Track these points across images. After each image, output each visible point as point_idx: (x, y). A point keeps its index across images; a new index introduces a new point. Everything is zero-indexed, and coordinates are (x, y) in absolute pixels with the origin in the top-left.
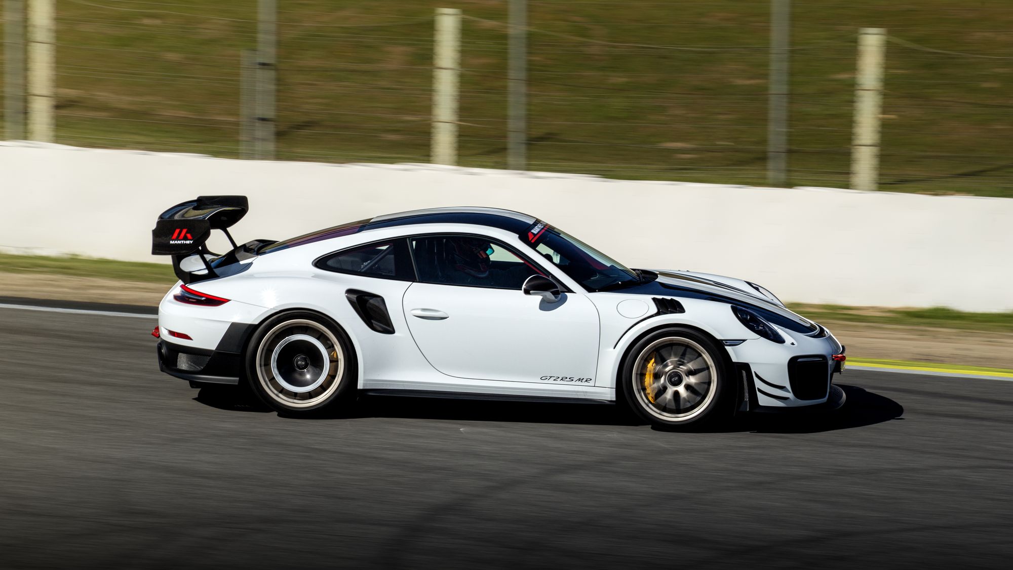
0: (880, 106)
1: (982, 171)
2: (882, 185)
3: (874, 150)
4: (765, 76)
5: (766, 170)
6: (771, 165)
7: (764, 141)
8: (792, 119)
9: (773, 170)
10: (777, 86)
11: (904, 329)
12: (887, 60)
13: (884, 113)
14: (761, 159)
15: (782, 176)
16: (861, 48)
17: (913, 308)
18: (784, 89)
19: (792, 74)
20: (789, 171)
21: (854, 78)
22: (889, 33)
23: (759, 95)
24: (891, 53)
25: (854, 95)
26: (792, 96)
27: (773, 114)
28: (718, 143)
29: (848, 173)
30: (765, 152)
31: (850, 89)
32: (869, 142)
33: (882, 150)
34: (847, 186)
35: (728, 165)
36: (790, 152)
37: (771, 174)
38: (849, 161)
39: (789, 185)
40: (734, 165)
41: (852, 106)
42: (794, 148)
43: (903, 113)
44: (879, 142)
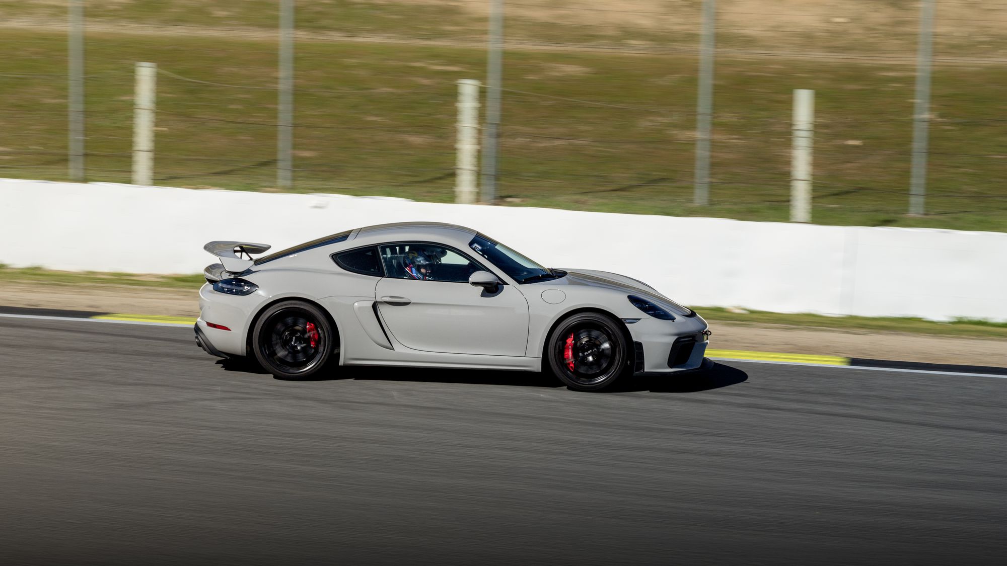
0: (154, 122)
1: (232, 171)
2: (156, 181)
3: (151, 155)
4: (65, 97)
5: (67, 168)
6: (71, 165)
7: (65, 147)
8: (87, 131)
9: (74, 169)
10: (75, 105)
11: (174, 291)
12: (157, 87)
13: (156, 126)
14: (64, 160)
15: (81, 174)
16: (137, 77)
17: (181, 275)
18: (81, 107)
19: (86, 96)
20: (86, 169)
21: (133, 100)
22: (159, 66)
23: (61, 111)
24: (160, 81)
25: (133, 113)
26: (87, 113)
27: (71, 126)
28: (30, 147)
29: (130, 172)
30: (67, 155)
31: (131, 107)
32: (145, 148)
33: (155, 154)
34: (129, 181)
35: (38, 165)
36: (86, 155)
37: (71, 172)
38: (131, 162)
39: (85, 180)
40: (43, 164)
41: (132, 121)
42: (89, 152)
43: (172, 127)
44: (153, 148)
